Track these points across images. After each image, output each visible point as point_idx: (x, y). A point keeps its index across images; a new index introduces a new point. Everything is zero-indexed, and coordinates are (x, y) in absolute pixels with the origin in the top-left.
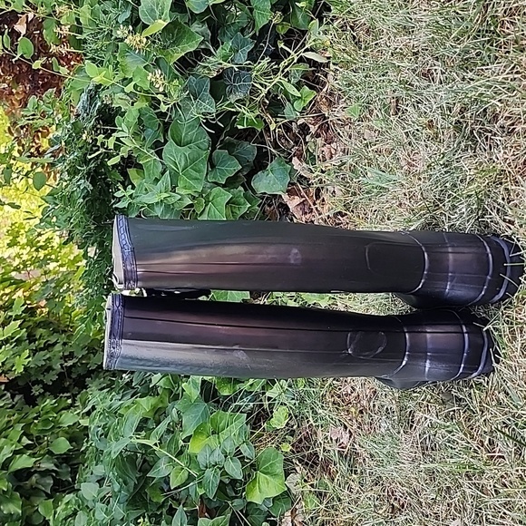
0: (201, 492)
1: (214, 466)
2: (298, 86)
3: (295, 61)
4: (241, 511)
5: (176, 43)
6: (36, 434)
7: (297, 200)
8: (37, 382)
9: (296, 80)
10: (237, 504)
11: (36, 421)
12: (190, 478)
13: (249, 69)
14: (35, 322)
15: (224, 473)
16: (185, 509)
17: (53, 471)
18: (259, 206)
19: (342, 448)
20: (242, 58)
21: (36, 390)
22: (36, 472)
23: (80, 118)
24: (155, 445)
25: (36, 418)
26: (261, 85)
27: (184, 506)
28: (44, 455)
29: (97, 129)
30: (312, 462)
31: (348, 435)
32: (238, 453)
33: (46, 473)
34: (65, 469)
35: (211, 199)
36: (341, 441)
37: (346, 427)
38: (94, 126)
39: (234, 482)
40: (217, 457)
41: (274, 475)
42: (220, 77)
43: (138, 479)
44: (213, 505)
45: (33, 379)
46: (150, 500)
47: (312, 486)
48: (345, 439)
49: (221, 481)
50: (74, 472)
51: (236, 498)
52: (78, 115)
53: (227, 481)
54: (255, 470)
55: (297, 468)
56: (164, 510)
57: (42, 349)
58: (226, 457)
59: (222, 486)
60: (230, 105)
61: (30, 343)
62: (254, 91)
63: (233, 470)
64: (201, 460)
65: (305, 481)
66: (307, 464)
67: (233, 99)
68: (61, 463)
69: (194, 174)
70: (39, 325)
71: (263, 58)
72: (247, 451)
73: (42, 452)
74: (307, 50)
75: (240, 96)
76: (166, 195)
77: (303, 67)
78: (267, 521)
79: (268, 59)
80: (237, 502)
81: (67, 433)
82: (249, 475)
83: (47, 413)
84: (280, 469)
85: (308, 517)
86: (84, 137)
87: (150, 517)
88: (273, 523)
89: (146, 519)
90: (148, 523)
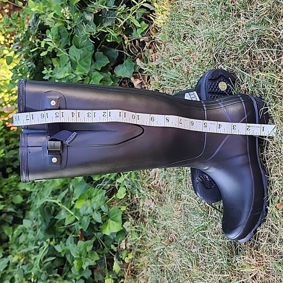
0: (80, 228)
1: (87, 215)
2: (140, 21)
3: (139, 8)
4: (101, 238)
6: (5, 193)
7: (138, 81)
8: (9, 166)
9: (139, 18)
11: (6, 186)
12: (76, 220)
13: (115, 10)
14: (10, 135)
15: (92, 219)
16: (73, 236)
17: (13, 212)
18: (118, 83)
19: (151, 210)
20: (111, 4)
21: (9, 170)
22: (4, 212)
23: (31, 28)
24: (59, 203)
25: (6, 185)
26: (121, 19)
27: (73, 234)
28: (9, 204)
29: (39, 35)
30: (136, 216)
32: (100, 210)
33: (9, 213)
34: (20, 212)
35: (93, 77)
36: (150, 207)
37: (153, 200)
38: (37, 34)
39: (98, 224)
40: (89, 211)
41: (116, 221)
42: (100, 13)
43: (50, 219)
44: (87, 235)
45: (7, 164)
46: (57, 230)
47: (136, 228)
48: (152, 206)
49: (90, 223)
50: (24, 214)
51: (99, 232)
52: (30, 27)
53: (94, 223)
54: (108, 218)
55: (129, 219)
56: (64, 236)
57: (13, 149)
58: (93, 211)
59: (91, 226)
60: (105, 29)
61: (6, 145)
62: (117, 22)
63: (97, 218)
64: (81, 212)
65: (133, 225)
66: (134, 217)
67: (105, 25)
68: (18, 209)
69: (85, 64)
70: (12, 136)
71: (122, 5)
72: (104, 208)
73: (9, 202)
74: (144, 2)
75: (109, 24)
76: (68, 74)
77: (143, 11)
78: (113, 244)
79: (125, 6)
80: (99, 234)
81: (22, 193)
83: (12, 182)
84: (120, 218)
86: (30, 39)
87: (55, 239)
88: (116, 246)
89: (54, 240)
90: (55, 242)
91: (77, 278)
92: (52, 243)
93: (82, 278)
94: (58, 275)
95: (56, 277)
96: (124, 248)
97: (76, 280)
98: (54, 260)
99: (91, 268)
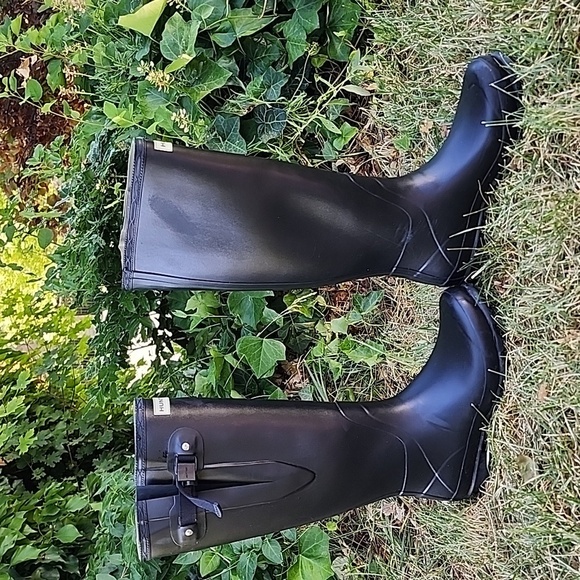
1: (250, 550)
2: (338, 122)
3: (334, 95)
5: (201, 79)
6: (39, 521)
8: (38, 465)
9: (336, 117)
11: (39, 508)
12: (223, 565)
13: (283, 106)
14: (35, 398)
15: (262, 558)
17: (60, 563)
19: (397, 525)
20: (275, 94)
21: (38, 473)
22: (40, 564)
23: (92, 167)
25: (40, 504)
26: (297, 122)
28: (49, 545)
29: (111, 178)
30: (360, 543)
31: (403, 510)
33: (51, 566)
34: (73, 561)
36: (395, 517)
38: (108, 176)
39: (271, 567)
41: (319, 558)
42: (250, 115)
43: (161, 567)
45: (34, 461)
47: (362, 570)
48: (400, 514)
49: (258, 568)
50: (82, 565)
52: (90, 164)
53: (264, 567)
54: (296, 554)
55: (344, 550)
57: (42, 428)
60: (263, 146)
61: (30, 421)
62: (289, 130)
65: (354, 564)
66: (355, 545)
67: (265, 139)
68: (68, 555)
70: (38, 401)
71: (298, 94)
73: (46, 542)
74: (348, 83)
75: (273, 135)
77: (343, 102)
79: (303, 94)
81: (74, 520)
82: (289, 560)
83: (52, 497)
84: (325, 552)
86: (98, 186)
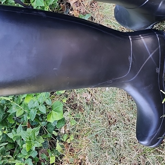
0: (29, 118)
4: (45, 126)
10: (43, 124)
16: (22, 126)
24: (11, 100)
27: (22, 124)
32: (45, 103)
37: (90, 92)
40: (36, 104)
44: (34, 124)
46: (9, 123)
51: (43, 121)
56: (14, 126)
58: (39, 104)
59: (37, 117)
63: (42, 109)
64: (30, 106)
72: (48, 102)
78: (55, 130)
80: (43, 123)
85: (71, 129)
87: (8, 129)
88: (57, 131)
89: (6, 129)
90: (7, 131)
91: (26, 158)
92: (5, 132)
93: (30, 157)
94: (10, 156)
95: (9, 158)
96: (64, 132)
97: (24, 159)
98: (6, 145)
99: (37, 149)
